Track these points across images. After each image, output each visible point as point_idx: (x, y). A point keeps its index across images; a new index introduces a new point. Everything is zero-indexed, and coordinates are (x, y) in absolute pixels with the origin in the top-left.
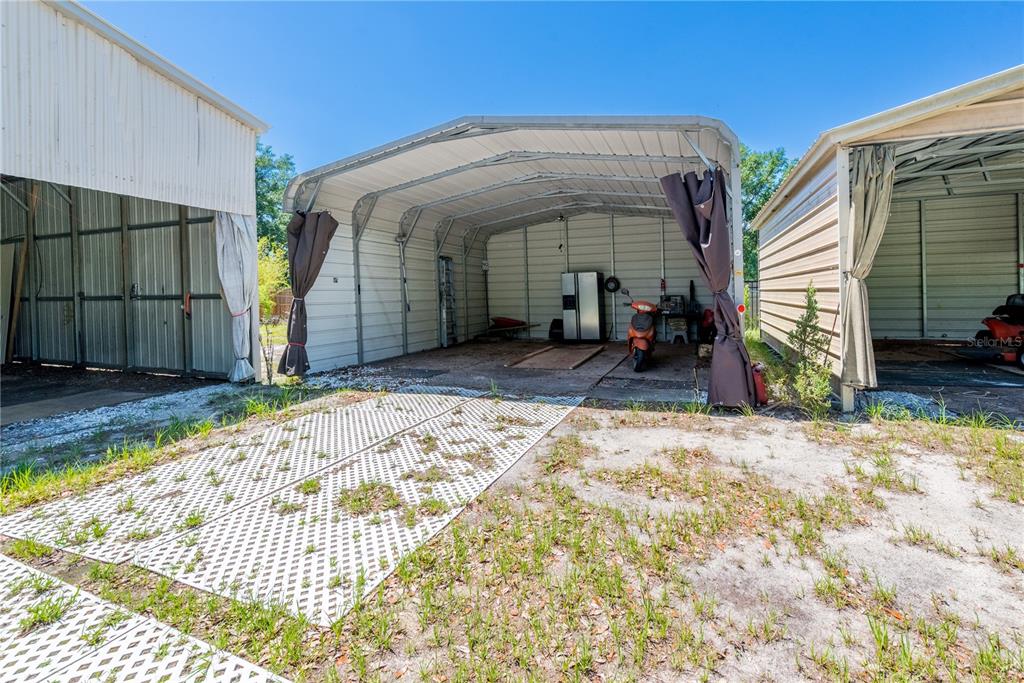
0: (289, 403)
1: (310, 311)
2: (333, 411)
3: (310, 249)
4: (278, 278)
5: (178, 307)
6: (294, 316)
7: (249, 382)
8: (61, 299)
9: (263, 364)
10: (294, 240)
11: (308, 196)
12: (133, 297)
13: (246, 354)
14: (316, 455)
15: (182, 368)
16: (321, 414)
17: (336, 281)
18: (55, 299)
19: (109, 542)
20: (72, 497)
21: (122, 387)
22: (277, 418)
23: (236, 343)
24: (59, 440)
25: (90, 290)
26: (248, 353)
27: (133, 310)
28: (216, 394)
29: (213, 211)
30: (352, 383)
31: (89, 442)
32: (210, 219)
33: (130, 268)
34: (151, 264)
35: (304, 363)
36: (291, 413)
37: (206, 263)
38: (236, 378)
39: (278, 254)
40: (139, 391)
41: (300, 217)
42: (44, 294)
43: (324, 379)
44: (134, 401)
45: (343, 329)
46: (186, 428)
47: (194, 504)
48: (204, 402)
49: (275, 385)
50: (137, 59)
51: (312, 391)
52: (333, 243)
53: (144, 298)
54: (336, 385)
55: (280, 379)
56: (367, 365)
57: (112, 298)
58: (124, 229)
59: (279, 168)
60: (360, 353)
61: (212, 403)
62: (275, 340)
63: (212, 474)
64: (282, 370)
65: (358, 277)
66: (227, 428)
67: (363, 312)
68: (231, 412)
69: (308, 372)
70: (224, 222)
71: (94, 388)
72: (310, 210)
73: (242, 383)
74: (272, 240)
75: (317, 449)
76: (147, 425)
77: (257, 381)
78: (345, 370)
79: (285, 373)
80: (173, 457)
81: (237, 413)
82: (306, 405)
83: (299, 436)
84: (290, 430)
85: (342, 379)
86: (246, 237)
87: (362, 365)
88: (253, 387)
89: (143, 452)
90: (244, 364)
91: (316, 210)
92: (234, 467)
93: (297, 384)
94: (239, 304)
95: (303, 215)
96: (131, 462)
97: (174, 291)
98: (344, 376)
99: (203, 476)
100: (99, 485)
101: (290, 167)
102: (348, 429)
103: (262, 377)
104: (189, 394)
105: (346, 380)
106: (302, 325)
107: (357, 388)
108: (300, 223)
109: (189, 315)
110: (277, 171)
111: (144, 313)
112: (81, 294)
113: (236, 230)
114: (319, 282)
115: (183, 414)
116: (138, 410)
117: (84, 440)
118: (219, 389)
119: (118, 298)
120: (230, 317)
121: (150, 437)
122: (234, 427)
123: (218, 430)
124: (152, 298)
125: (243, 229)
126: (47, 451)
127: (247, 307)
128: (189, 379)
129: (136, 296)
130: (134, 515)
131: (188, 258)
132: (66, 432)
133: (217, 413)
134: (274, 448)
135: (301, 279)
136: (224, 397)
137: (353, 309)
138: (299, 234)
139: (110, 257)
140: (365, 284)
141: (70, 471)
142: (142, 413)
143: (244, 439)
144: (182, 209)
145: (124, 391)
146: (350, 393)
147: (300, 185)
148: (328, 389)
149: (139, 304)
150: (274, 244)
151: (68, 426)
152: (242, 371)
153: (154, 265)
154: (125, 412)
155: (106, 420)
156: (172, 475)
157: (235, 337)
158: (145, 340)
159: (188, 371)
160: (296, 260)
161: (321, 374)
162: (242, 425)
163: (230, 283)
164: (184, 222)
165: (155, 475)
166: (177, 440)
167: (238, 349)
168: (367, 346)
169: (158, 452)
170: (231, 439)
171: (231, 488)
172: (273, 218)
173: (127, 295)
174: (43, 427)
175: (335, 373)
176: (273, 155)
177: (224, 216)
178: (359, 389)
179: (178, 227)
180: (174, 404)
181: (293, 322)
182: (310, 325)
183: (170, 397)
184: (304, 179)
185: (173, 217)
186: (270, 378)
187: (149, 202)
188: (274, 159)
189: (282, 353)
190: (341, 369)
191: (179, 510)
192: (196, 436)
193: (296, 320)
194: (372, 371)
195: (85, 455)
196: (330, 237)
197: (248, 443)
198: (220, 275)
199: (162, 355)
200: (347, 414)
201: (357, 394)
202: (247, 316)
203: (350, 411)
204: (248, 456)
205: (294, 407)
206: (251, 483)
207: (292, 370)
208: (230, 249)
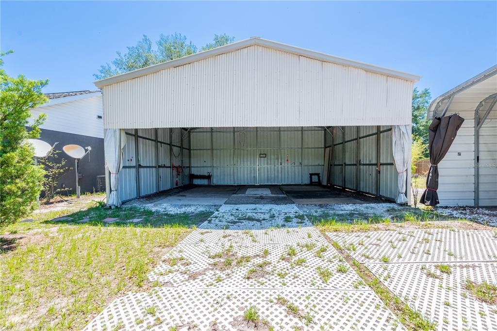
0: (428, 220)
1: (440, 172)
2: (456, 230)
3: (443, 138)
4: (419, 154)
5: (375, 169)
6: (431, 174)
7: (405, 205)
8: (340, 165)
9: (412, 197)
10: (433, 133)
11: (443, 108)
12: (360, 164)
13: (404, 191)
14: (447, 253)
15: (376, 194)
16: (448, 231)
17: (459, 154)
18: (338, 165)
19: (357, 254)
20: (346, 233)
21: (356, 198)
22: (421, 225)
23: (399, 186)
24: (341, 212)
25: (347, 162)
26: (405, 190)
27: (360, 170)
28: (390, 207)
29: (391, 126)
30: (470, 217)
31: (349, 215)
32: (390, 130)
33: (360, 153)
34: (366, 151)
35: (435, 200)
36: (429, 225)
37: (387, 149)
38: (399, 202)
39: (419, 142)
40: (361, 200)
41: (438, 121)
42: (336, 164)
43: (449, 211)
44: (360, 204)
45: (464, 184)
46: (379, 219)
47: (385, 252)
48: (385, 210)
49: (418, 209)
50: (366, 71)
51: (441, 216)
52: (460, 132)
53: (364, 165)
54: (457, 216)
55: (422, 206)
56: (482, 207)
57: (353, 165)
58: (358, 139)
59: (421, 97)
60: (477, 199)
61: (388, 211)
62: (419, 186)
63: (391, 242)
64: (423, 201)
65: (477, 151)
66: (396, 224)
67: (480, 173)
68: (397, 217)
69: (438, 205)
70: (396, 130)
71: (348, 197)
72: (444, 115)
73: (401, 205)
74: (416, 136)
75: (447, 249)
76: (365, 214)
77: (409, 205)
78: (464, 208)
79: (424, 203)
80: (375, 230)
81: (401, 218)
82: (437, 223)
83: (434, 238)
84: (429, 234)
85: (461, 213)
86: (406, 135)
87: (478, 207)
88: (407, 207)
89: (365, 224)
90: (403, 196)
91: (448, 114)
92: (401, 243)
93: (431, 210)
94: (401, 167)
95: (439, 119)
96: (361, 227)
97: (374, 162)
98: (464, 212)
99: (387, 242)
100: (352, 231)
101: (427, 95)
102: (469, 245)
103: (412, 203)
104: (380, 205)
105: (465, 214)
106: (435, 179)
107: (475, 220)
108: (437, 124)
109: (379, 172)
110: (420, 99)
111: (363, 170)
112: (345, 163)
113: (402, 132)
114: (448, 156)
115: (378, 213)
116: (362, 207)
117: (347, 214)
118: (392, 205)
119: (355, 165)
120: (397, 173)
121: (366, 218)
122: (399, 224)
123: (392, 224)
124: (366, 165)
125: (405, 132)
126: (338, 215)
127: (405, 169)
128: (379, 199)
129: (361, 164)
130: (363, 248)
131: (380, 148)
132: (342, 210)
133: (391, 216)
134: (420, 240)
135: (436, 154)
136: (393, 210)
137: (472, 172)
138: (436, 130)
139: (353, 150)
140: (482, 156)
141: (345, 224)
142: (363, 209)
143: (405, 231)
144: (378, 127)
145: (357, 199)
146: (468, 223)
147: (438, 103)
148: (451, 217)
149: (362, 167)
150: (417, 137)
151: (342, 208)
152: (402, 199)
153: (367, 152)
154: (358, 207)
155: (352, 209)
156: (376, 237)
157: (399, 183)
158: (363, 181)
159: (378, 195)
160: (434, 145)
161: (446, 207)
162: (403, 224)
163: (398, 158)
164: (379, 133)
165: (370, 235)
166: (376, 223)
167: (400, 189)
168: (482, 195)
169: (370, 226)
170: (398, 229)
171: (400, 252)
172: (417, 124)
173: (358, 163)
174: (336, 207)
175: (456, 208)
176: (417, 92)
177: (396, 127)
178: (476, 222)
179: (376, 135)
180: (373, 208)
181: (430, 178)
182: (440, 180)
183: (373, 205)
184: (441, 98)
185: (375, 131)
186: (415, 204)
187: (366, 126)
188: (418, 93)
189: (423, 193)
190: (461, 207)
191: (379, 252)
192: (383, 223)
193: (432, 177)
194: (487, 212)
195: (348, 220)
196: (457, 129)
197: (407, 233)
198: (394, 155)
199: (369, 188)
200: (468, 235)
201: (475, 225)
202: (405, 174)
203: (470, 234)
204: (407, 240)
205: (430, 222)
206: (410, 254)
207: (429, 203)
208: (398, 142)
